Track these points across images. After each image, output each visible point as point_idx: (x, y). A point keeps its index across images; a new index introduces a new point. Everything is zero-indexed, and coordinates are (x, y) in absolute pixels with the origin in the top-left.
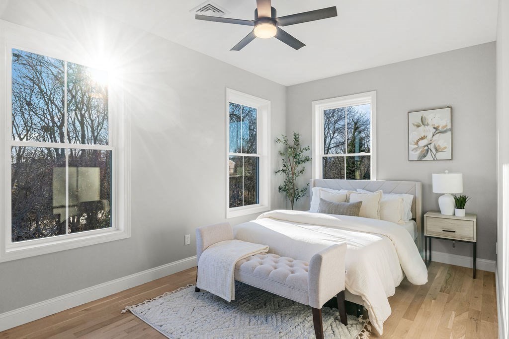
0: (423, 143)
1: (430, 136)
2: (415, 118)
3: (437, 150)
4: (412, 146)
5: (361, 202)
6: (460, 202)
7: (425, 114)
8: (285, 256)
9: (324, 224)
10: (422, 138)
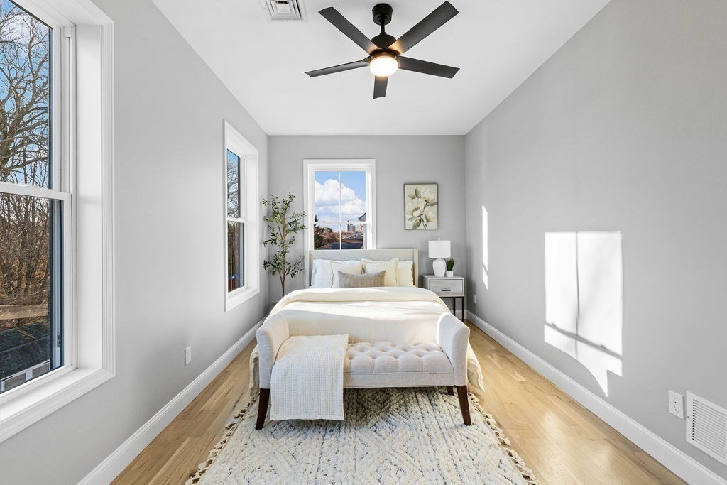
0: (417, 213)
1: (422, 208)
2: (410, 190)
3: (428, 221)
4: (408, 216)
5: (384, 272)
6: (450, 265)
7: (418, 187)
8: (361, 342)
9: (371, 299)
10: (416, 209)
